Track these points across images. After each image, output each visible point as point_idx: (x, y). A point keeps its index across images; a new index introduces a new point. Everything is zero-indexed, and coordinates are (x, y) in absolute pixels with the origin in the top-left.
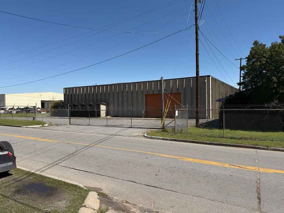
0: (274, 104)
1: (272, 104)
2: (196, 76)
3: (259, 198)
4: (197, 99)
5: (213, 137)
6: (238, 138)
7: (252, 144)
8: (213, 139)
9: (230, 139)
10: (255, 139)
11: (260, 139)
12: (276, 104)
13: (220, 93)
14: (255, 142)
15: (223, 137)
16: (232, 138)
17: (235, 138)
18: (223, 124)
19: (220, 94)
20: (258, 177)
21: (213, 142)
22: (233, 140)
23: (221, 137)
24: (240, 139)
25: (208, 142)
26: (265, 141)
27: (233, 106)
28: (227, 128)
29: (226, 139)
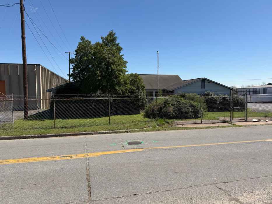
0: (99, 94)
1: (97, 93)
2: (22, 63)
3: (89, 187)
4: (25, 88)
5: (43, 129)
6: (69, 127)
7: (81, 131)
8: (43, 131)
9: (61, 129)
10: (84, 126)
11: (87, 126)
12: (100, 94)
13: (50, 82)
14: (84, 129)
15: (54, 128)
16: (63, 128)
17: (65, 127)
18: (54, 114)
19: (51, 84)
20: (87, 164)
21: (43, 134)
22: (64, 130)
23: (51, 128)
24: (70, 128)
25: (37, 135)
26: (92, 127)
27: (64, 95)
28: (58, 117)
29: (56, 129)
